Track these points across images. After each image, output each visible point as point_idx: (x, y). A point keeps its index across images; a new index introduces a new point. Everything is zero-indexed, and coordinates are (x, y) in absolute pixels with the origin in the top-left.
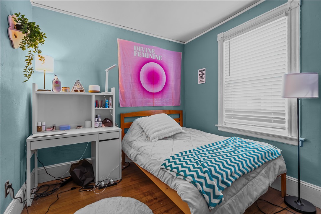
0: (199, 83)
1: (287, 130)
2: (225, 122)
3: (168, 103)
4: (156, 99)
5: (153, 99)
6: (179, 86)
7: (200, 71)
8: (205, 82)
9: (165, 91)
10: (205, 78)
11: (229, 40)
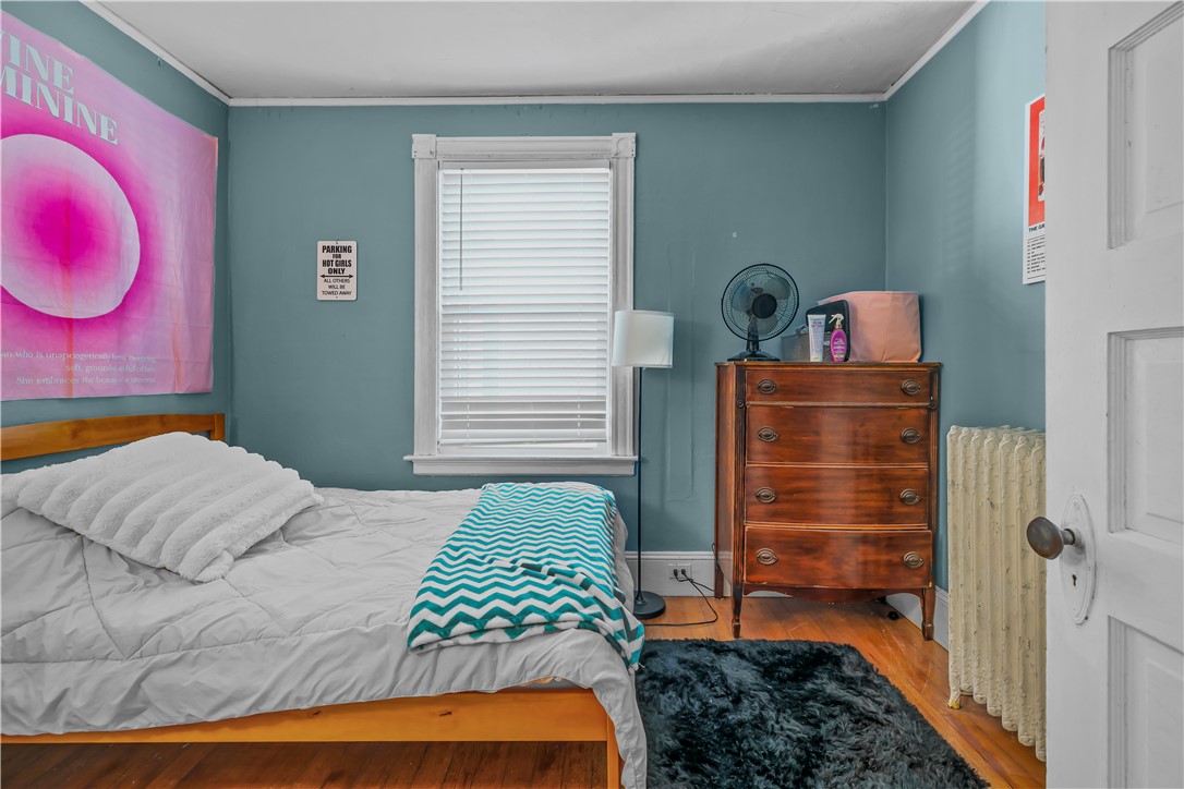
0: (320, 297)
1: (609, 442)
2: (442, 441)
3: (152, 381)
4: (82, 357)
5: (63, 357)
6: (209, 294)
7: (326, 249)
8: (353, 297)
9: (135, 315)
10: (353, 280)
11: (459, 172)
